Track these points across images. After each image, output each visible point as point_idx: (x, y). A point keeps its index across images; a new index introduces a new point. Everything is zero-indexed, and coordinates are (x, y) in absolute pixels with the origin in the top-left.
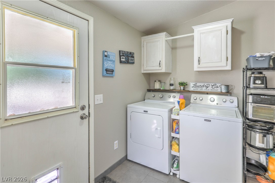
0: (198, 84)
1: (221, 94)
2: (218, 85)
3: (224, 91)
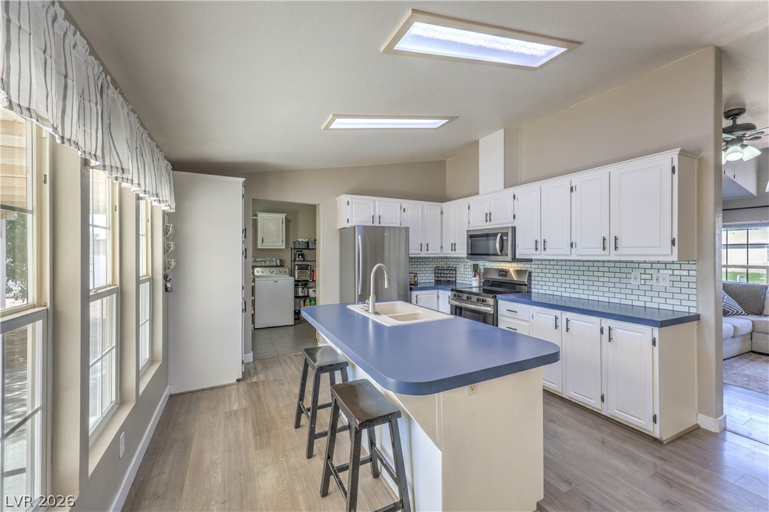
0: (258, 260)
1: (277, 266)
2: (274, 260)
3: (278, 264)
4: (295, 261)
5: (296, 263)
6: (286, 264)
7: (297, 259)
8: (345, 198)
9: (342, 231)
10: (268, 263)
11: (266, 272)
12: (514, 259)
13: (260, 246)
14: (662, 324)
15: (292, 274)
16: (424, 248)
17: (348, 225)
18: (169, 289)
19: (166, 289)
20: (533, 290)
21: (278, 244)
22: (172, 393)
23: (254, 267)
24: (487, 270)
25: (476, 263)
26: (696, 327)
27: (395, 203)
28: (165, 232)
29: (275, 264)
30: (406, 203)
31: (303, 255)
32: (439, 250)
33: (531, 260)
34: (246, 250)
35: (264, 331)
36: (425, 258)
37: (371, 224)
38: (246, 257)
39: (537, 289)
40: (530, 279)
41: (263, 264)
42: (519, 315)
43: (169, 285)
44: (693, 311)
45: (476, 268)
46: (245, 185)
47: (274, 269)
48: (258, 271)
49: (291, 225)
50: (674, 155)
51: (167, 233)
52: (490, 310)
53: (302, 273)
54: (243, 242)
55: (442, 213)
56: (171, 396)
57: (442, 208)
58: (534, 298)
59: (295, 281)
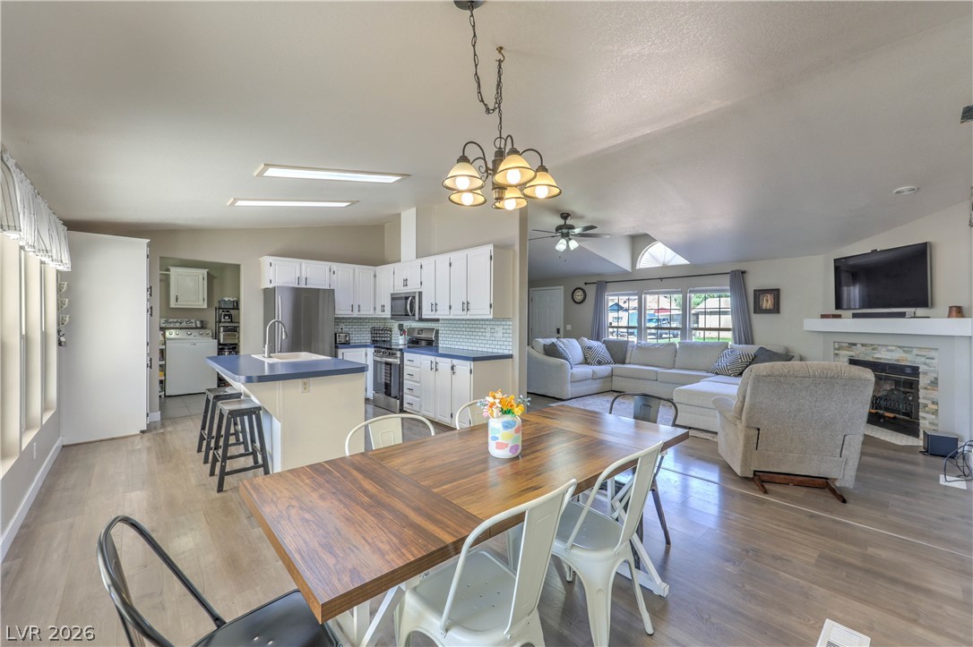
0: (170, 320)
1: (196, 328)
2: (193, 321)
3: (199, 326)
4: (220, 322)
5: (221, 325)
6: (209, 326)
7: (223, 320)
8: (266, 260)
9: (266, 290)
10: (184, 325)
11: (182, 334)
12: (421, 320)
13: (173, 304)
14: (475, 359)
15: (216, 336)
16: (356, 309)
17: (271, 286)
18: (63, 344)
19: (60, 344)
20: (440, 345)
21: (197, 303)
22: (65, 443)
23: (163, 329)
24: (411, 330)
25: (401, 322)
26: (511, 363)
27: (324, 266)
28: (59, 289)
29: (194, 325)
30: (335, 266)
31: (230, 316)
32: (372, 312)
33: (437, 320)
34: (151, 308)
35: (179, 399)
36: (355, 318)
37: (297, 286)
38: (151, 315)
39: (443, 344)
40: (437, 336)
41: (178, 325)
42: (415, 364)
43: (63, 339)
44: (511, 353)
45: (401, 327)
46: (149, 245)
47: (192, 331)
48: (171, 334)
49: (216, 282)
50: (491, 247)
51: (61, 291)
52: (398, 361)
53: (229, 335)
54: (148, 300)
55: (375, 276)
56: (63, 446)
57: (375, 272)
58: (441, 351)
59: (219, 344)
